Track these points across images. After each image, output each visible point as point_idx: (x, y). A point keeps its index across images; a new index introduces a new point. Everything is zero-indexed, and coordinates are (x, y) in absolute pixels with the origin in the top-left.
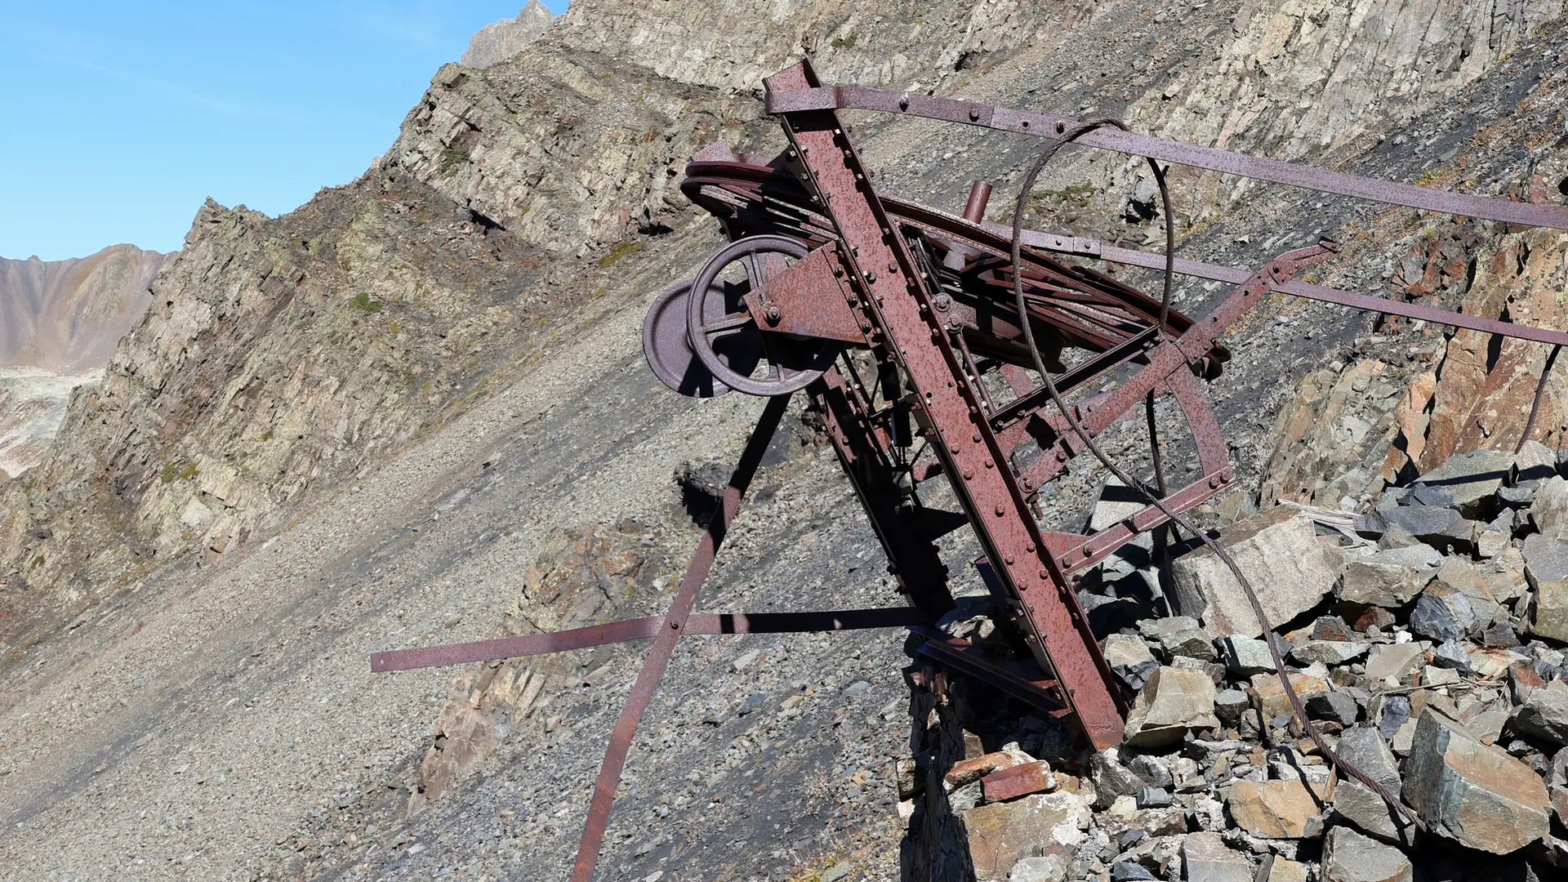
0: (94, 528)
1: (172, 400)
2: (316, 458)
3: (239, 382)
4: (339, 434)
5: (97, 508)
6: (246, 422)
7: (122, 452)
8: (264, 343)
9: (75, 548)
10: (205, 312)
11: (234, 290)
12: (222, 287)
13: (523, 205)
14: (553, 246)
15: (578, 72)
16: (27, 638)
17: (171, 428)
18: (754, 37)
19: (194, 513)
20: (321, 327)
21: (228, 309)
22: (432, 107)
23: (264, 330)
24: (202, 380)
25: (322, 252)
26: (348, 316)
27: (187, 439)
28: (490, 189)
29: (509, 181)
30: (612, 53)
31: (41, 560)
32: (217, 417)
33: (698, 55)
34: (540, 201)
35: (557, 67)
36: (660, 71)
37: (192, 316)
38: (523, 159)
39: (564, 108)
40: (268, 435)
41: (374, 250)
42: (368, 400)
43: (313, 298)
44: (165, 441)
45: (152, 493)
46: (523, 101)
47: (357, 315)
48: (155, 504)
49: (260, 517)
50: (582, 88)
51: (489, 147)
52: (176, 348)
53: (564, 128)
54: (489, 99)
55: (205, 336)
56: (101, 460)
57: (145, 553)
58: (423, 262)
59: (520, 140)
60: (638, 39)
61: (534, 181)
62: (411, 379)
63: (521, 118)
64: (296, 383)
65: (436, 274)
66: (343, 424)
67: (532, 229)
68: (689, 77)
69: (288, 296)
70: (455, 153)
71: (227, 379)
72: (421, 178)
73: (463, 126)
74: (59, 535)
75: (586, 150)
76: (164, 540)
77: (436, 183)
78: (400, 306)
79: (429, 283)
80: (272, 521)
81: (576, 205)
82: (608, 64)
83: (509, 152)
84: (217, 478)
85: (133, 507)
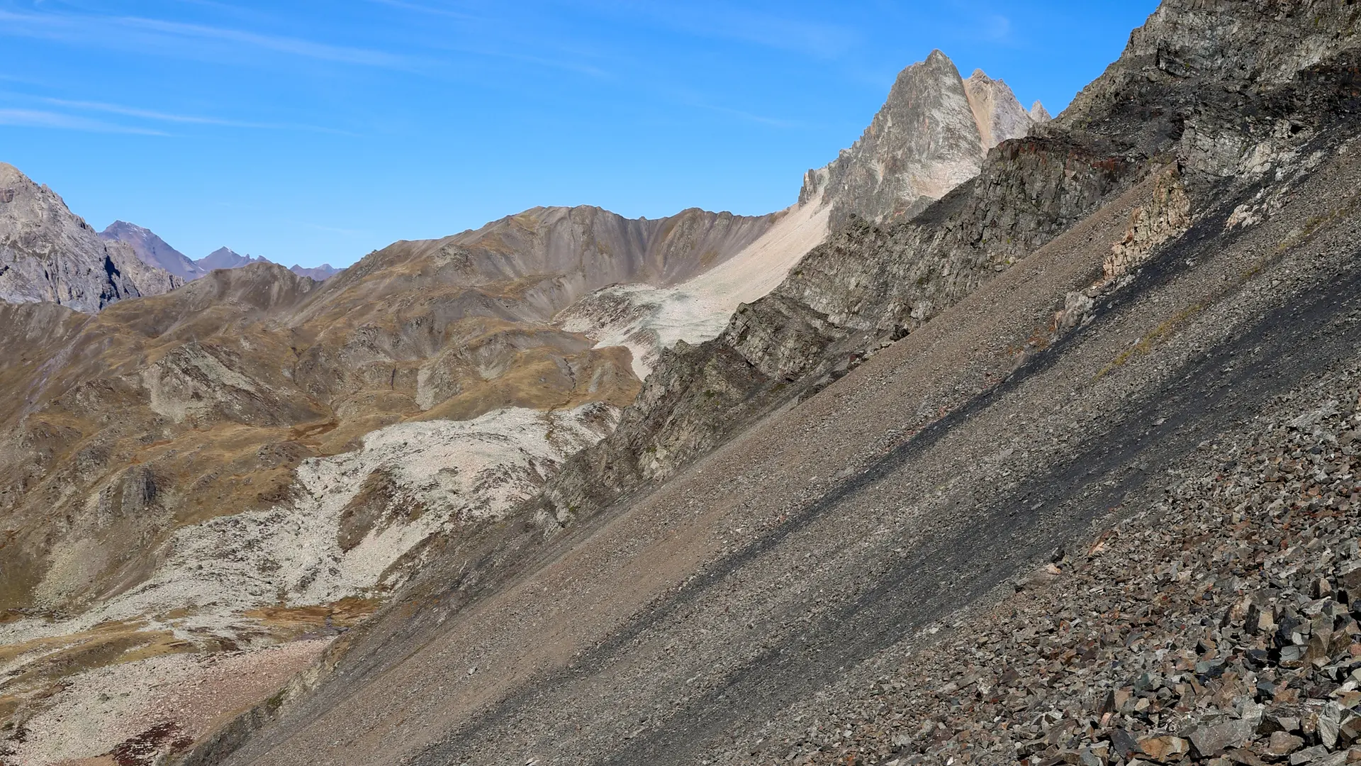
0: (626, 467)
1: (651, 422)
2: (685, 453)
3: (671, 418)
4: (692, 446)
5: (626, 460)
6: (671, 434)
7: (635, 440)
8: (679, 404)
9: (620, 473)
10: (663, 389)
11: (672, 381)
12: (669, 380)
13: (761, 359)
14: (769, 374)
15: (785, 306)
16: (604, 504)
17: (650, 432)
18: (842, 296)
19: (654, 465)
20: (695, 402)
21: (670, 388)
22: (736, 319)
23: (679, 400)
24: (660, 416)
25: (699, 371)
26: (704, 398)
27: (655, 437)
28: (752, 352)
29: (757, 350)
30: (797, 298)
31: (609, 477)
32: (664, 430)
33: (825, 301)
34: (767, 357)
35: (779, 306)
36: (812, 306)
37: (658, 390)
38: (762, 342)
39: (779, 321)
40: (677, 439)
41: (714, 372)
42: (700, 436)
43: (694, 390)
44: (648, 438)
45: (643, 456)
46: (764, 319)
47: (706, 398)
48: (643, 460)
49: (668, 472)
50: (785, 313)
51: (753, 336)
52: (653, 402)
53: (777, 330)
54: (754, 318)
55: (663, 398)
56: (629, 440)
57: (640, 477)
58: (729, 378)
59: (762, 334)
60: (807, 293)
61: (765, 350)
62: (714, 428)
63: (763, 326)
64: (686, 422)
65: (733, 382)
66: (693, 443)
67: (763, 368)
68: (820, 310)
69: (688, 388)
70: (742, 337)
71: (668, 416)
72: (731, 345)
73: (745, 327)
74: (615, 468)
75: (784, 339)
76: (645, 473)
77: (736, 348)
78: (721, 394)
79: (731, 385)
80: (671, 474)
81: (779, 359)
82: (796, 303)
83: (758, 339)
84: (661, 453)
85: (638, 460)
